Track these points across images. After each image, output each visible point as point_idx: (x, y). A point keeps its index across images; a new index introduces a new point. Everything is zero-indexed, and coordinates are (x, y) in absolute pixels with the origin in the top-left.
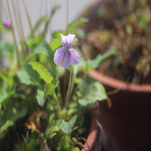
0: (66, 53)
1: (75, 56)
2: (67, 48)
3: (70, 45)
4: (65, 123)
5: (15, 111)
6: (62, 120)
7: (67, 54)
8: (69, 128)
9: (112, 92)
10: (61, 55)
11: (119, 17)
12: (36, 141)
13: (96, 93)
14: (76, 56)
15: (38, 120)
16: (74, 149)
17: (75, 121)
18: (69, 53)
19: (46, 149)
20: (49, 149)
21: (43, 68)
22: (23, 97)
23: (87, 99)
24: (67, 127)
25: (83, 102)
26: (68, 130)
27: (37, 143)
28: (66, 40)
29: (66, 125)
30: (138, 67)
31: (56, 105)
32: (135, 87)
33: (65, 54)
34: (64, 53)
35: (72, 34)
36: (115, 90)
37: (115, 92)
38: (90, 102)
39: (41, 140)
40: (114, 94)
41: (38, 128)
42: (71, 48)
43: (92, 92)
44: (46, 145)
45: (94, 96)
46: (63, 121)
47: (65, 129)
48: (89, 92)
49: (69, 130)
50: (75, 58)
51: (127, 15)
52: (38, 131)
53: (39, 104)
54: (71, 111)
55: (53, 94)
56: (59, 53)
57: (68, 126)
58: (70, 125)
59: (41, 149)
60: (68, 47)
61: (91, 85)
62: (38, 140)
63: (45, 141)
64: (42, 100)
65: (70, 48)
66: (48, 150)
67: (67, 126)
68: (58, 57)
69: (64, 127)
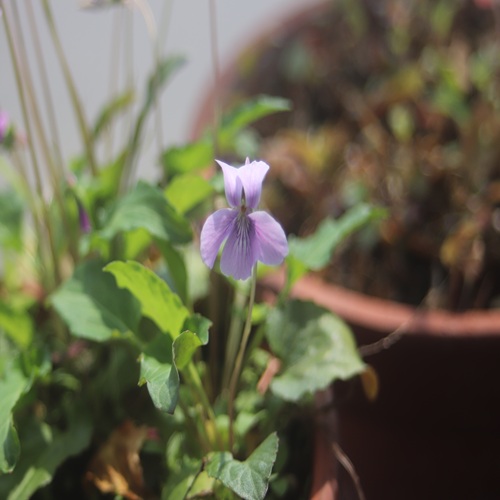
0: (241, 228)
1: (270, 234)
2: (243, 208)
3: (253, 199)
4: (237, 463)
5: (47, 433)
6: (223, 457)
7: (242, 230)
9: (376, 344)
10: (224, 234)
11: (360, 80)
13: (328, 355)
14: (274, 237)
15: (134, 458)
17: (275, 456)
18: (250, 226)
21: (154, 280)
22: (69, 381)
23: (299, 377)
24: (249, 479)
25: (287, 389)
26: (253, 489)
28: (238, 181)
29: (246, 473)
30: (449, 252)
31: (192, 404)
32: (442, 323)
33: (236, 229)
34: (232, 227)
35: (258, 161)
36: (385, 339)
37: (386, 342)
38: (311, 387)
40: (384, 352)
42: (258, 209)
43: (312, 351)
45: (321, 364)
46: (229, 457)
47: (243, 484)
48: (303, 353)
49: (258, 489)
50: (270, 242)
51: (386, 69)
53: (159, 405)
54: (245, 422)
55: (186, 367)
56: (216, 229)
57: (253, 476)
58: (259, 472)
60: (247, 205)
61: (310, 327)
64: (168, 391)
65: (251, 211)
67: (249, 475)
68: (214, 240)
69: (239, 479)
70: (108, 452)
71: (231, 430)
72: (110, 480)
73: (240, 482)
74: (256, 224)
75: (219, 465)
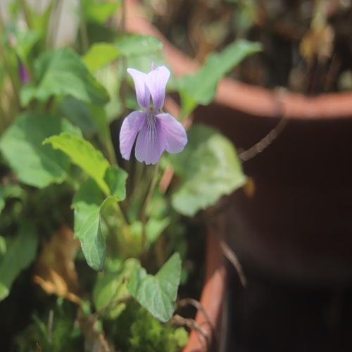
1: (173, 130)
2: (152, 109)
7: (151, 123)
8: (165, 304)
9: (252, 149)
12: (71, 328)
15: (71, 265)
16: (173, 333)
19: (103, 348)
20: (110, 347)
21: (81, 143)
24: (160, 301)
26: (163, 310)
27: (76, 333)
29: (157, 294)
37: (259, 147)
39: (87, 324)
41: (71, 288)
44: (102, 337)
47: (155, 305)
48: (196, 170)
49: (167, 310)
52: (73, 297)
53: (91, 264)
57: (163, 297)
58: (168, 294)
59: (87, 347)
62: (77, 324)
63: (97, 326)
64: (97, 251)
66: (107, 349)
67: (160, 296)
69: (152, 299)
70: (49, 258)
71: (144, 234)
72: (53, 282)
73: (153, 303)
74: (162, 122)
75: (136, 283)
